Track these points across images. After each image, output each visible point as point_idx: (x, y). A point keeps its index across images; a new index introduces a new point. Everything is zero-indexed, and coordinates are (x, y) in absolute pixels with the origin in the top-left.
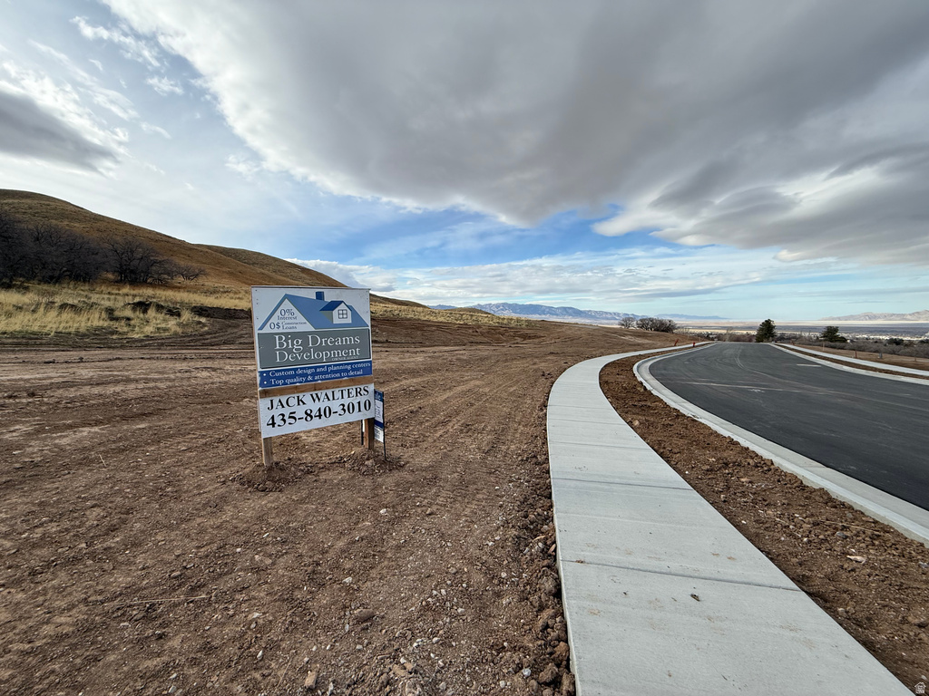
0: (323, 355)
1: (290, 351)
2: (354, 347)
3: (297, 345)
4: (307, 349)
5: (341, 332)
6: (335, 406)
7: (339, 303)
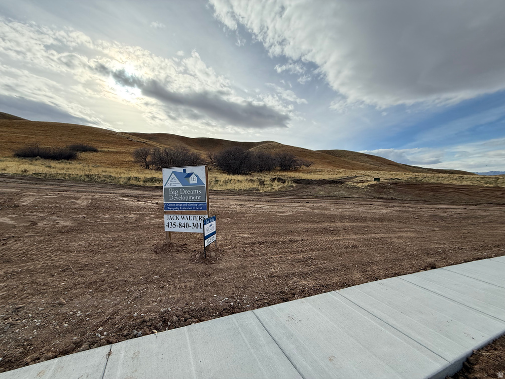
0: (186, 198)
1: (174, 195)
2: (198, 195)
3: (176, 193)
4: (180, 195)
5: (193, 188)
6: (190, 223)
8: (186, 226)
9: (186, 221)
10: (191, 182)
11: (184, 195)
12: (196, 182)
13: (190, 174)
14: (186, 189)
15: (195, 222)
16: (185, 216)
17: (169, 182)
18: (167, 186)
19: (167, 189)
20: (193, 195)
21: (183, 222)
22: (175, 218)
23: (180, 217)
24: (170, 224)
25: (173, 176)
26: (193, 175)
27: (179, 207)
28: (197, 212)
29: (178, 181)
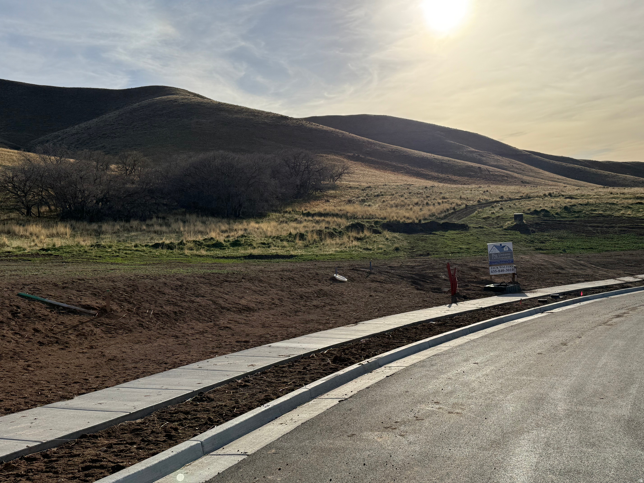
0: (502, 258)
1: (495, 257)
2: (509, 256)
3: (496, 256)
4: (498, 257)
5: (506, 252)
6: (505, 269)
7: (505, 246)
8: (503, 271)
9: (502, 269)
10: (505, 250)
11: (501, 256)
12: (508, 250)
13: (504, 246)
14: (502, 253)
15: (507, 268)
16: (502, 266)
17: (492, 250)
18: (490, 253)
19: (491, 254)
20: (506, 256)
21: (500, 269)
22: (496, 268)
23: (499, 267)
24: (493, 271)
25: (494, 247)
26: (506, 247)
27: (498, 262)
28: (509, 263)
29: (497, 250)
